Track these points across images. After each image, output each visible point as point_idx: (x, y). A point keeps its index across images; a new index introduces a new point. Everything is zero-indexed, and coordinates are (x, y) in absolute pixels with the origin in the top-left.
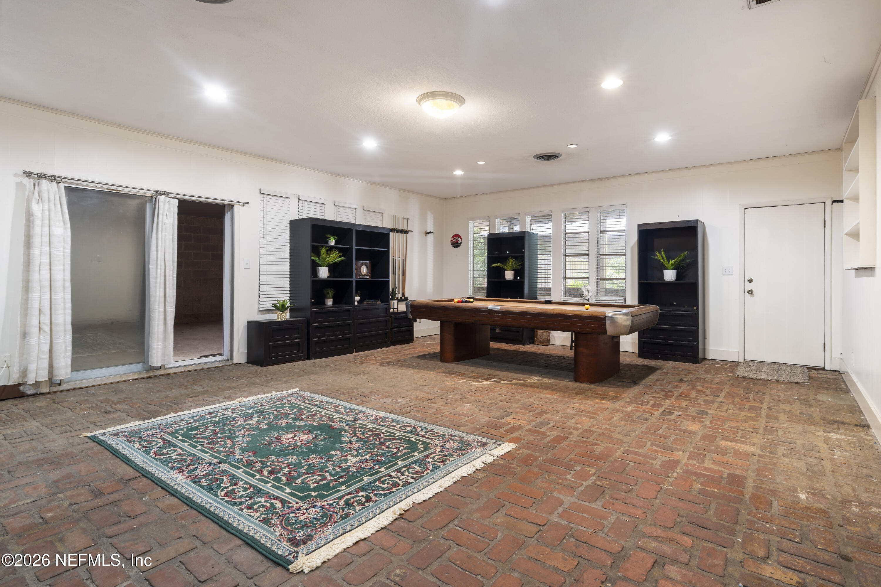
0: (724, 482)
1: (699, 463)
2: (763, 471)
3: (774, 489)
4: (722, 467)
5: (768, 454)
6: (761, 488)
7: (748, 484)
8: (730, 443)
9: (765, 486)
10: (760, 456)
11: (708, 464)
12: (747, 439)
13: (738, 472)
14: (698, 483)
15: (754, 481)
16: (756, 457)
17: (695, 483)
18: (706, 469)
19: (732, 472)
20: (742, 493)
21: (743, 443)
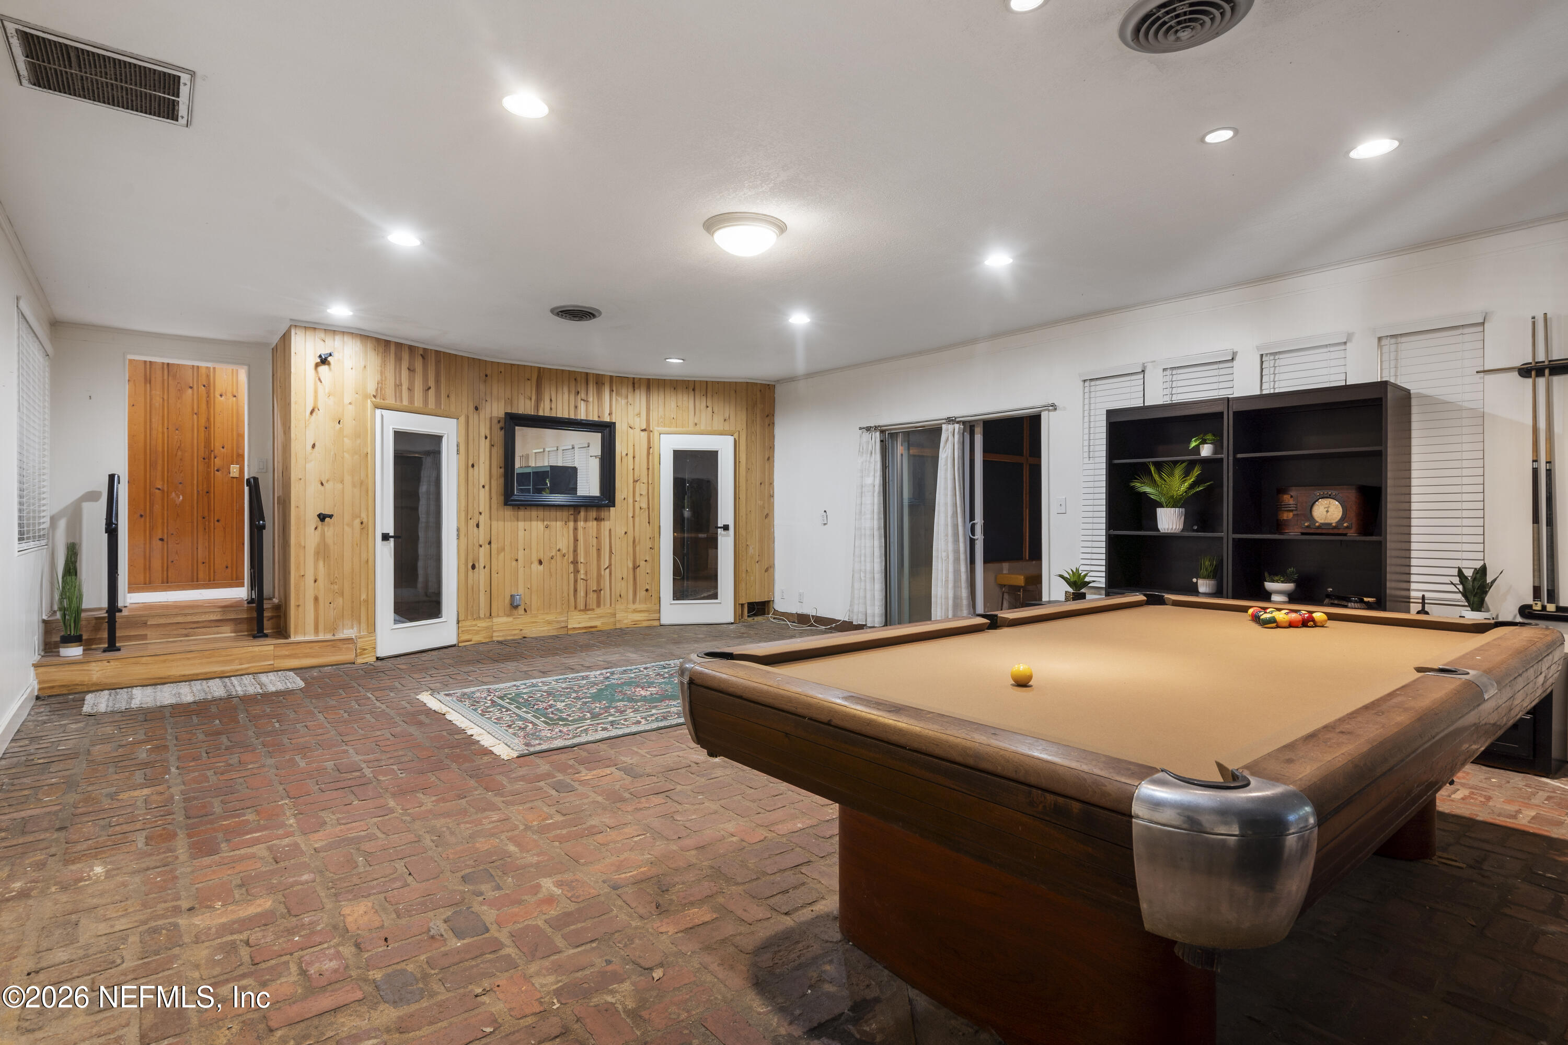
0: (220, 836)
1: (274, 845)
2: (164, 881)
3: (143, 860)
4: (236, 855)
5: (160, 922)
6: (164, 852)
7: (185, 850)
8: (252, 910)
9: (158, 858)
10: (177, 910)
11: (260, 850)
12: (221, 948)
13: (207, 860)
14: (254, 821)
15: (177, 858)
16: (185, 905)
17: (258, 818)
18: (256, 842)
19: (216, 857)
20: (189, 836)
21: (225, 929)
